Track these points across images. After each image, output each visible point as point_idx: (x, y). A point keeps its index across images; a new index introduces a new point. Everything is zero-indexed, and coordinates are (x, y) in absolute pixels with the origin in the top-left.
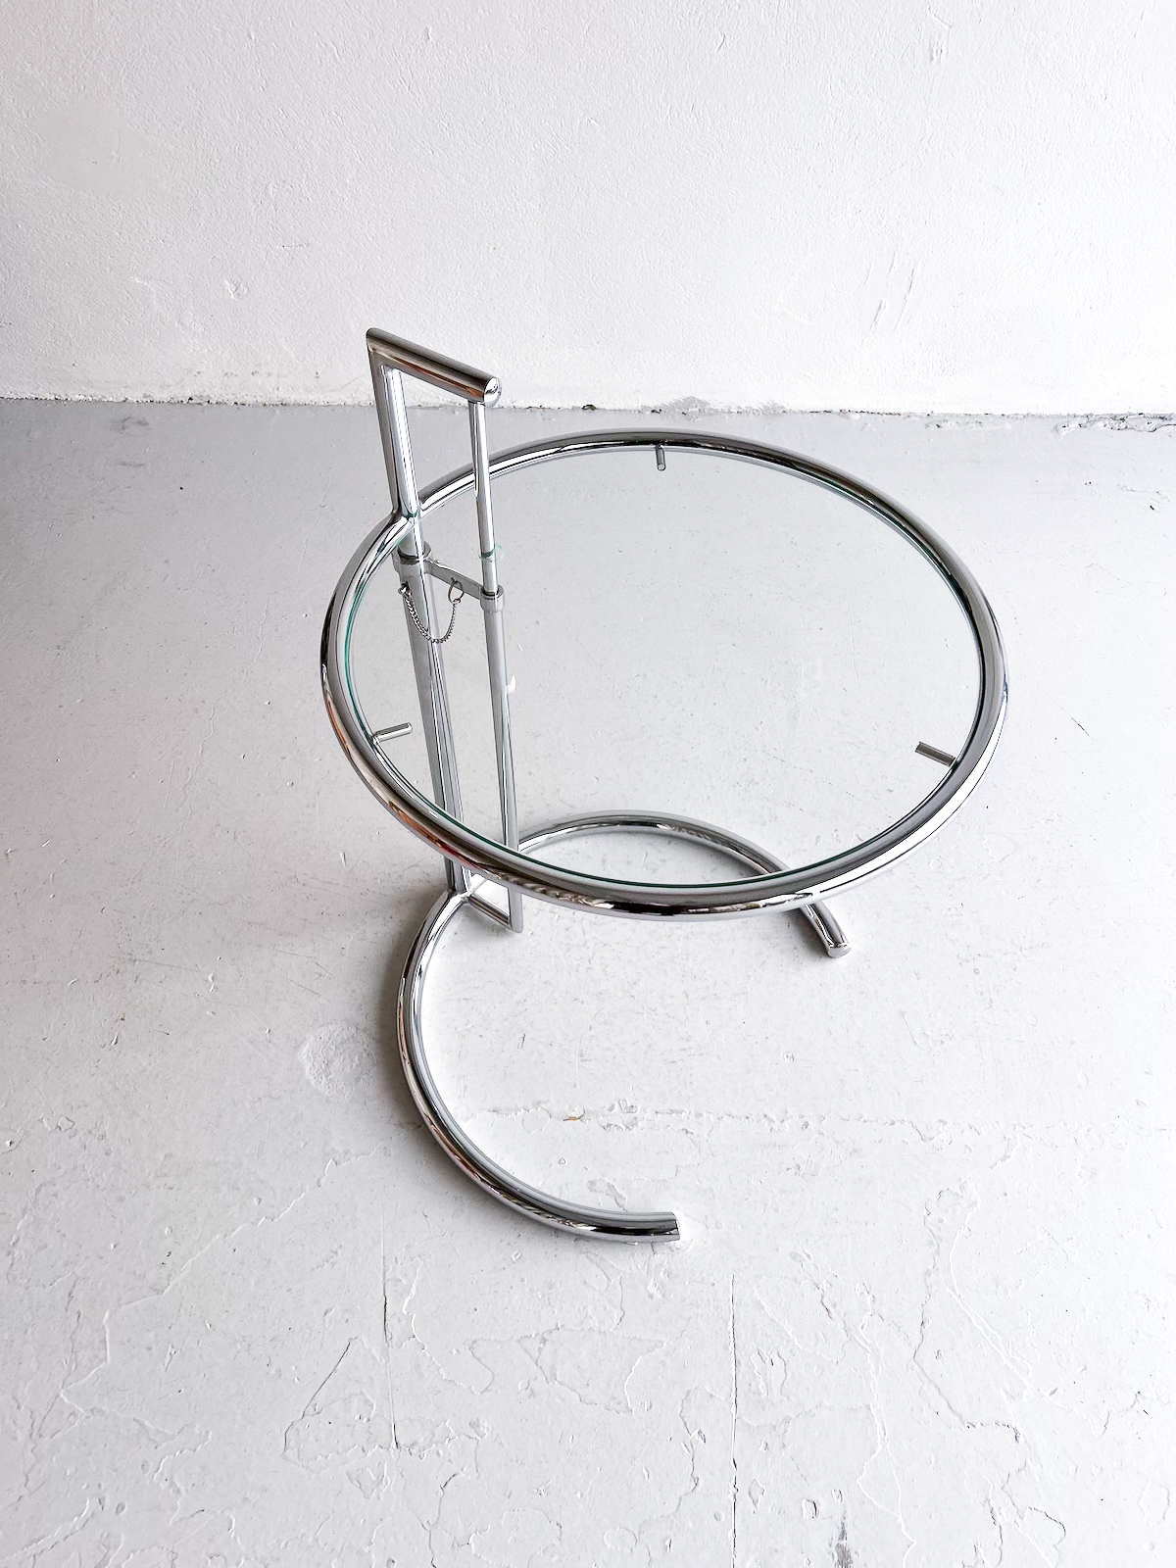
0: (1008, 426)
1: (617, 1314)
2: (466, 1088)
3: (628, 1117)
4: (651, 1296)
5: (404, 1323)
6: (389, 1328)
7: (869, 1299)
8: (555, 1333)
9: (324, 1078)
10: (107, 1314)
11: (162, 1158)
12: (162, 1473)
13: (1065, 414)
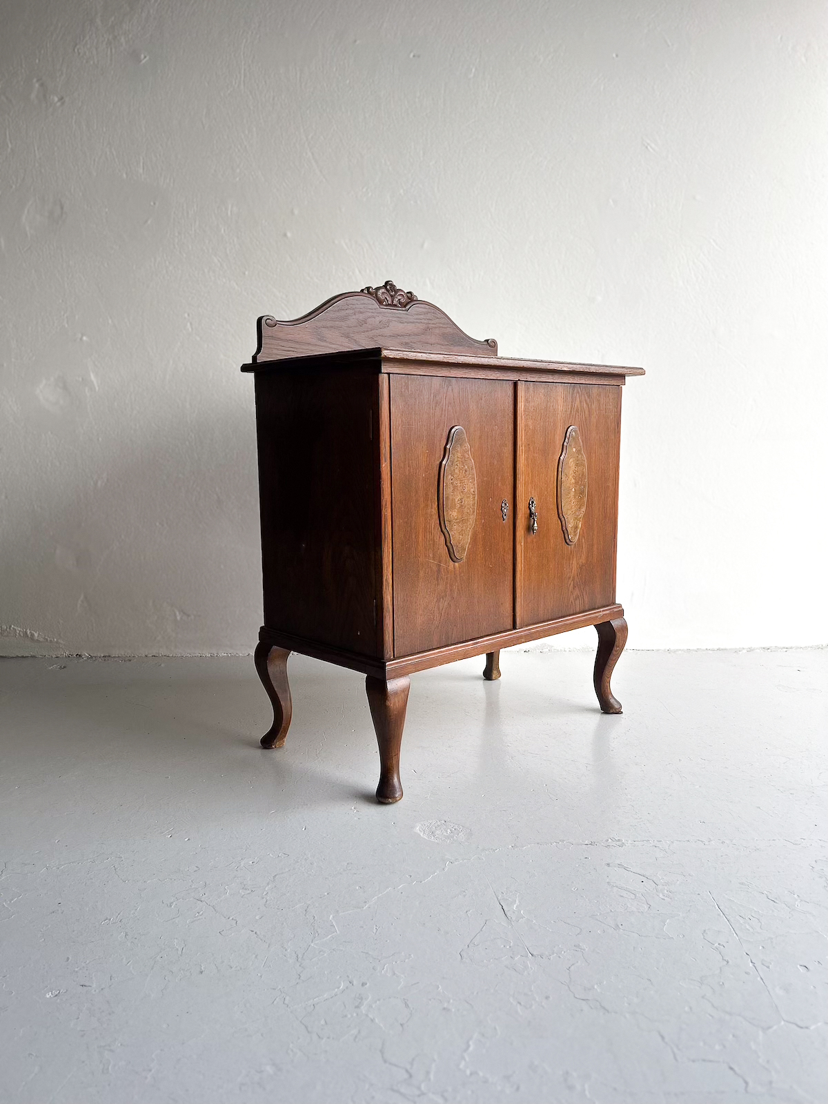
0: (711, 652)
1: (646, 907)
2: (518, 837)
3: (618, 843)
4: (664, 899)
5: (516, 913)
6: (508, 915)
7: (796, 896)
8: (611, 914)
9: (433, 838)
10: (331, 916)
11: (346, 864)
12: (387, 971)
13: (738, 648)
